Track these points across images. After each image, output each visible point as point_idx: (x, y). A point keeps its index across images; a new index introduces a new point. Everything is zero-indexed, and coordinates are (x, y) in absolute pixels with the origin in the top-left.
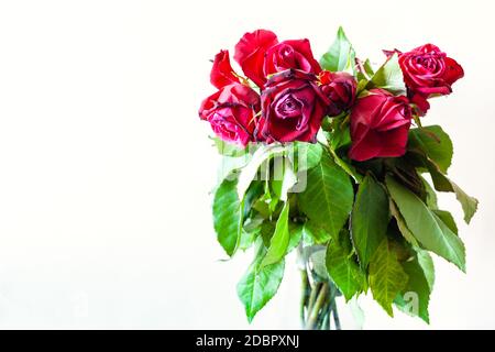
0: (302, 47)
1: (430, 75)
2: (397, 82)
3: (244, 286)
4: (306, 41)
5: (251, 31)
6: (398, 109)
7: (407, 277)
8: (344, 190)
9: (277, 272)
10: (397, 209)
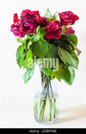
0: (37, 13)
1: (67, 17)
2: (58, 19)
3: (24, 75)
4: (38, 11)
5: (25, 10)
6: (57, 24)
7: (65, 72)
8: (46, 48)
9: (32, 71)
10: (60, 53)
